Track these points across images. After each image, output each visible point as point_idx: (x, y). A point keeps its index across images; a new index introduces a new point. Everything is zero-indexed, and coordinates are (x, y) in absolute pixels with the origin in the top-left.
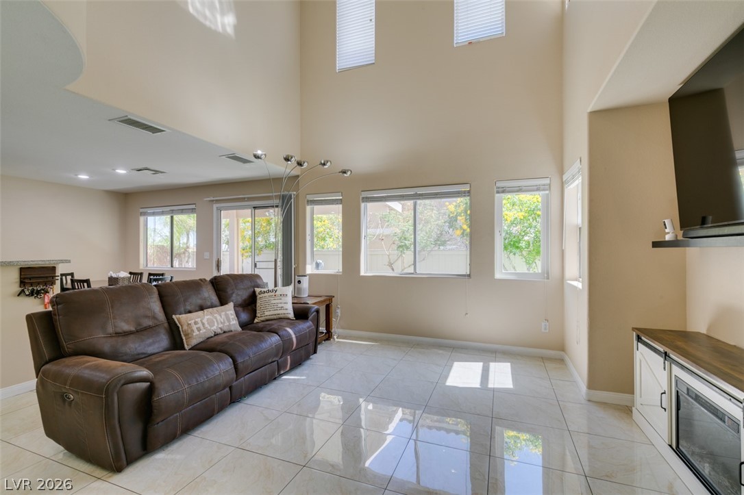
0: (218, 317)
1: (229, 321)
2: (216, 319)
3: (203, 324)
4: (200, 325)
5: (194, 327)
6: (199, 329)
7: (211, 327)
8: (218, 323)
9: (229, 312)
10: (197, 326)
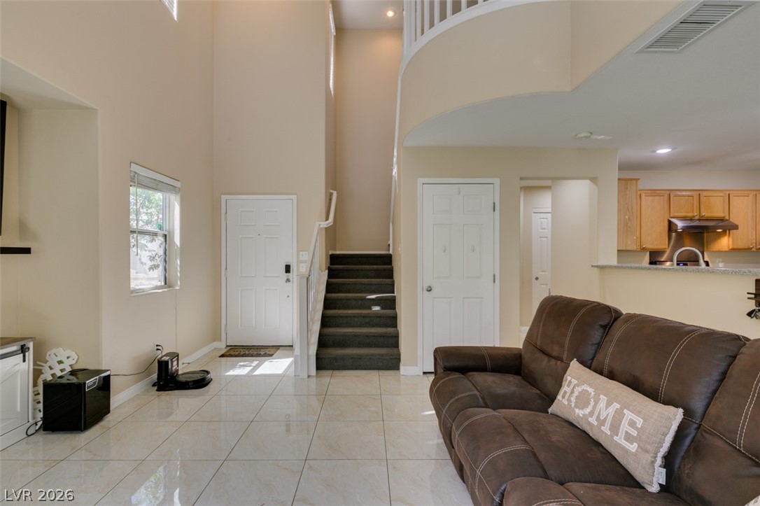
0: (602, 404)
1: (615, 428)
2: (596, 402)
3: (572, 392)
4: (569, 391)
6: (565, 394)
7: (576, 406)
8: (591, 414)
9: (629, 415)
10: (567, 389)
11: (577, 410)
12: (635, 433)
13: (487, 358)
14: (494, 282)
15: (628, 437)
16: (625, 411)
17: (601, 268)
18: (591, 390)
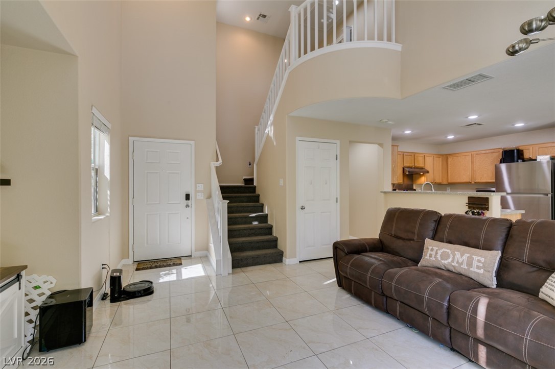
0: (458, 256)
1: (470, 264)
2: (454, 256)
3: (436, 253)
4: (433, 253)
5: (429, 252)
6: (431, 255)
7: (442, 259)
8: (453, 261)
9: (476, 258)
10: (431, 253)
11: (443, 261)
12: (481, 265)
13: (366, 245)
14: (337, 202)
15: (478, 267)
16: (473, 256)
17: (385, 193)
18: (448, 251)
